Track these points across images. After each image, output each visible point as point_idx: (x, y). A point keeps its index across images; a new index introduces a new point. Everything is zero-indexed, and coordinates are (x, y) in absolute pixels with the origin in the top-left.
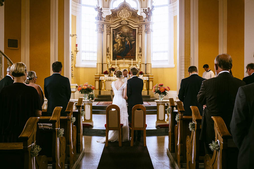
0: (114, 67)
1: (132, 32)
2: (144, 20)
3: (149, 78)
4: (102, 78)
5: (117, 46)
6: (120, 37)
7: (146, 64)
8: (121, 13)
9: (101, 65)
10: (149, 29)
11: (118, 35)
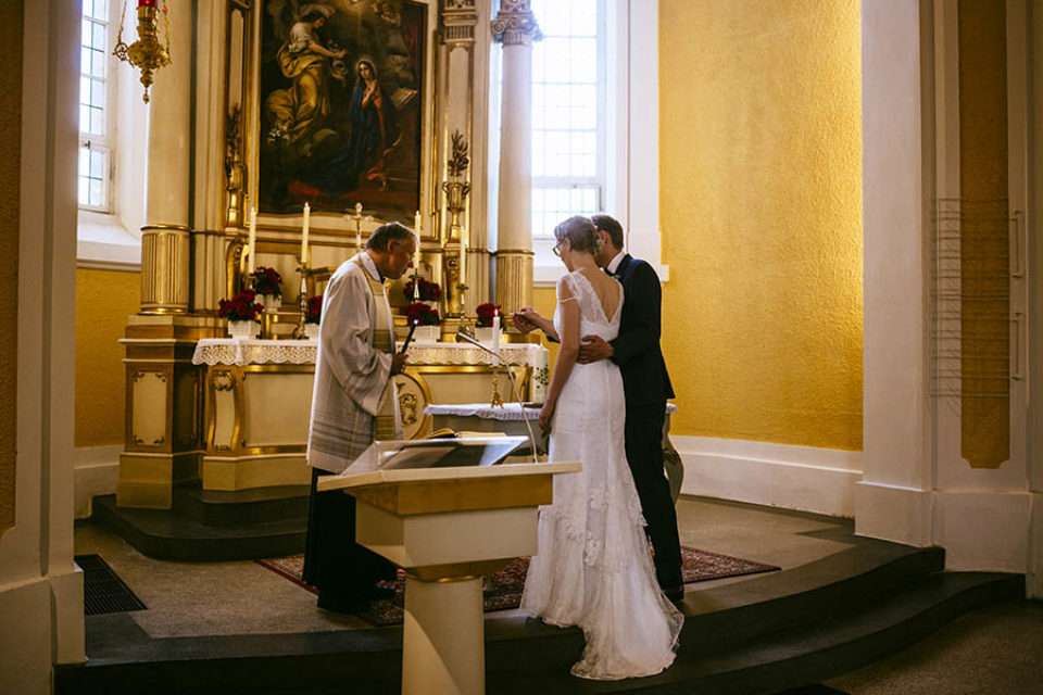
0: (272, 262)
1: (397, 20)
4: (209, 348)
5: (295, 110)
6: (314, 46)
7: (494, 256)
11: (299, 29)
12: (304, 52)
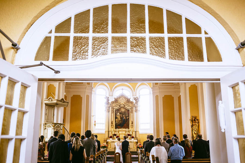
0: (116, 133)
1: (127, 111)
2: (134, 104)
3: (138, 141)
4: (108, 141)
5: (118, 120)
7: (136, 132)
8: (120, 100)
9: (108, 132)
10: (137, 110)
11: (118, 113)
12: (119, 115)
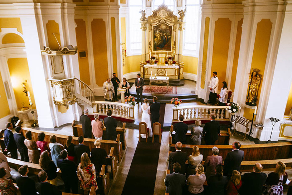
0: (154, 56)
1: (169, 28)
2: (178, 19)
3: (180, 66)
4: (145, 66)
5: (157, 40)
6: (159, 33)
7: (178, 55)
8: (160, 13)
9: (145, 55)
10: (182, 28)
11: (158, 31)
12: (158, 33)
